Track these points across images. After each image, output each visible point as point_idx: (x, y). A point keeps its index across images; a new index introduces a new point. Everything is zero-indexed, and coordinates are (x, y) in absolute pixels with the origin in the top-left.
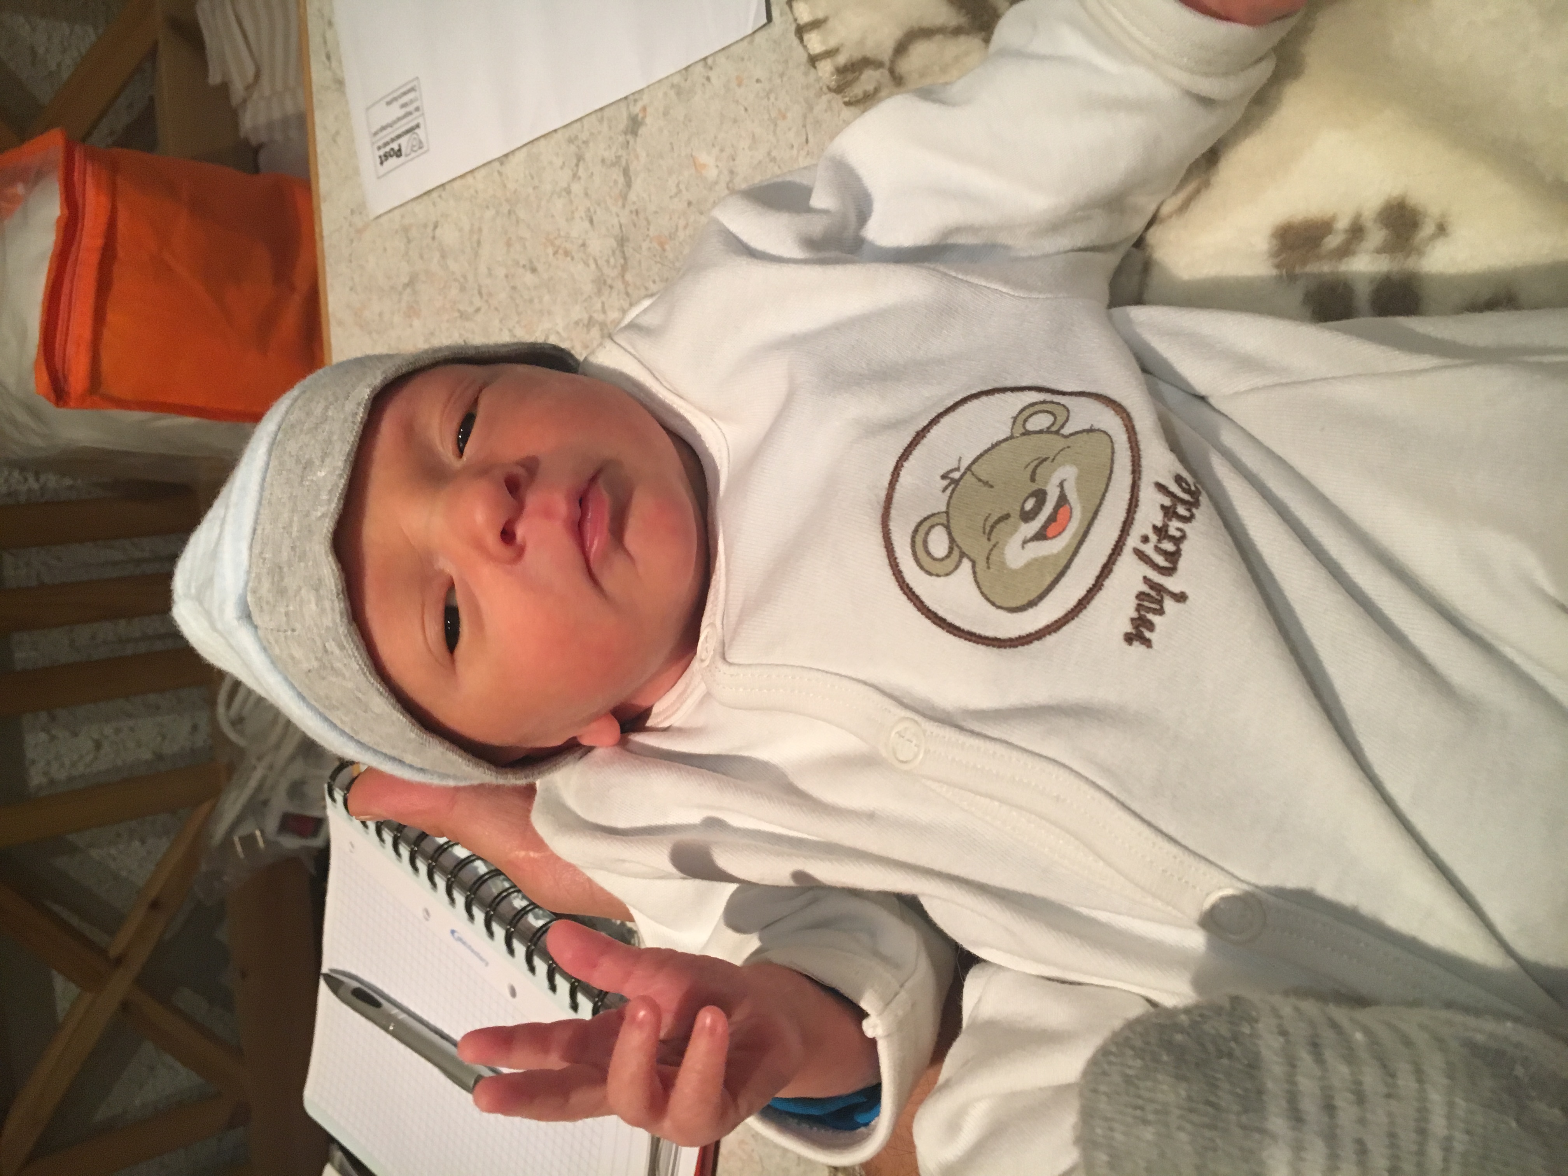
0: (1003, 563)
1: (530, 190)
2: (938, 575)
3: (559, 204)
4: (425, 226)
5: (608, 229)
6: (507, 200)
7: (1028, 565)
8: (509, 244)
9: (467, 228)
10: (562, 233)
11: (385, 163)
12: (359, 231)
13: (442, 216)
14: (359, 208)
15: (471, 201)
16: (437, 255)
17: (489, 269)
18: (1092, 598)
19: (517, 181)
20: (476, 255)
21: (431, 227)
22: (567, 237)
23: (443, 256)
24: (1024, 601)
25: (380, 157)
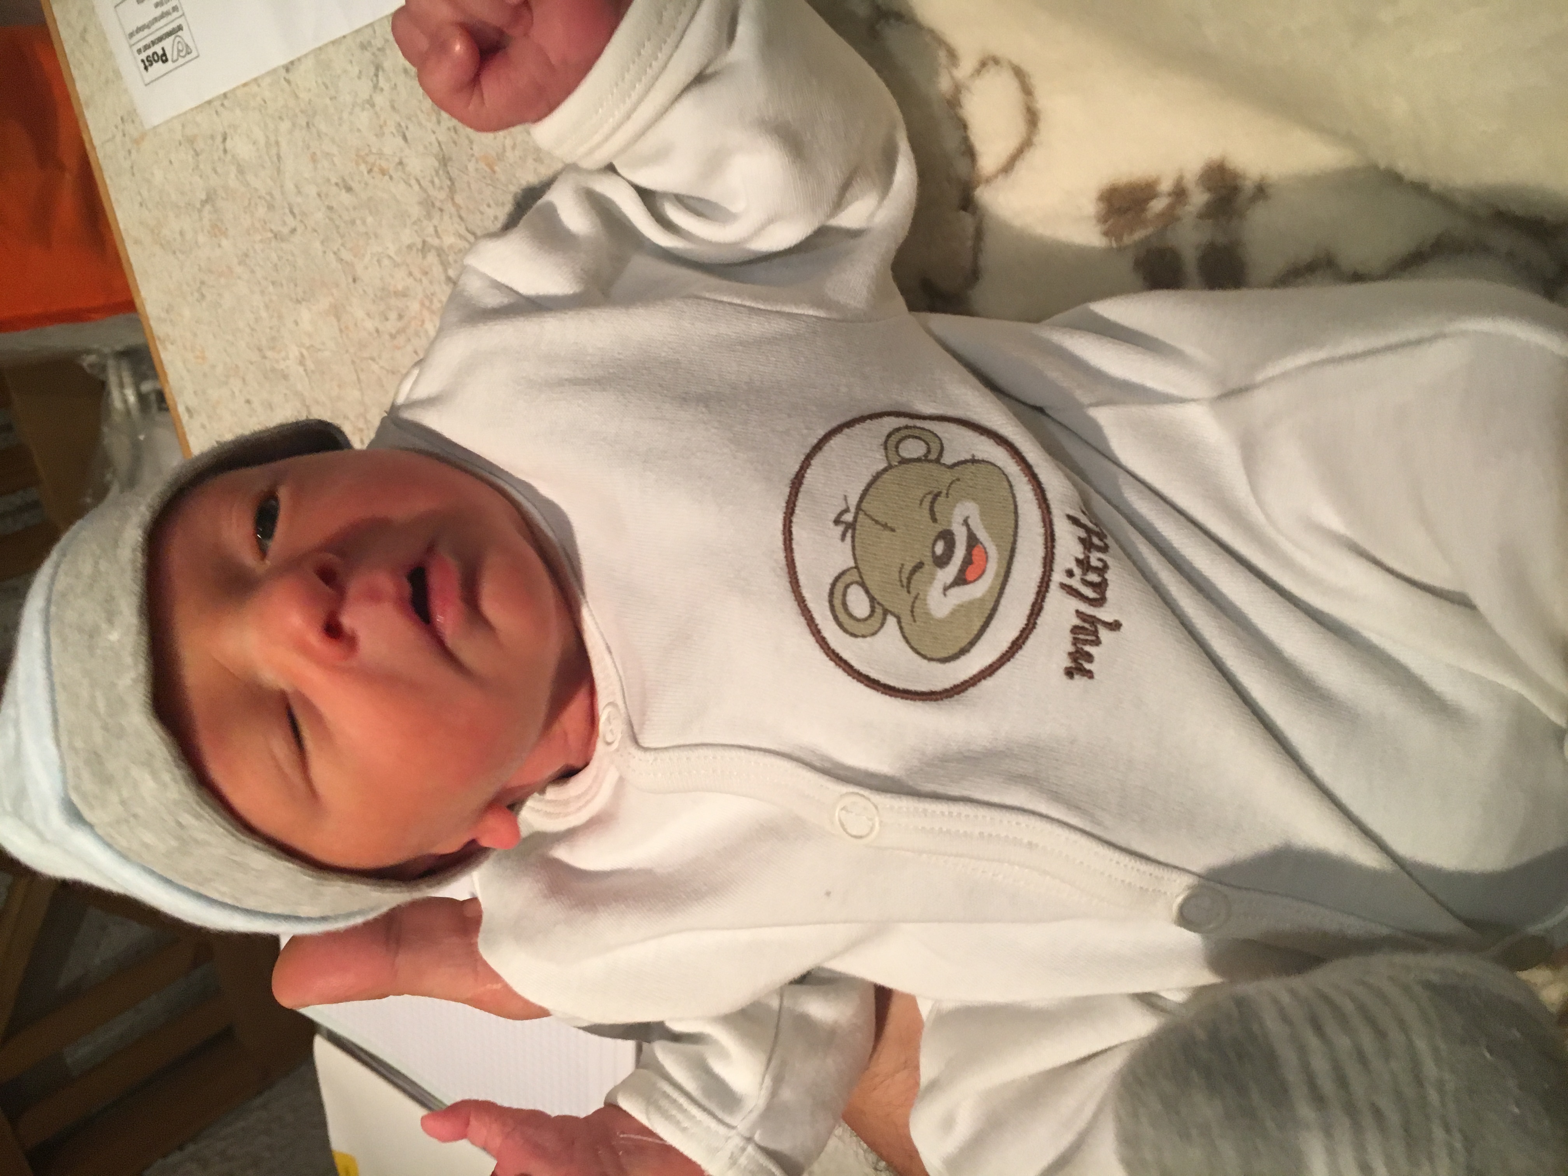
0: (928, 614)
1: (328, 101)
2: (864, 636)
3: (363, 118)
4: (212, 137)
5: (426, 147)
6: (302, 111)
7: (953, 613)
8: (314, 159)
9: (262, 141)
10: (374, 150)
11: (150, 68)
12: (137, 142)
13: (229, 126)
14: (130, 116)
15: (260, 111)
16: (233, 169)
17: (296, 187)
18: (1027, 638)
19: (310, 90)
20: (279, 171)
21: (219, 139)
22: (380, 154)
23: (241, 171)
24: (956, 650)
25: (143, 61)
